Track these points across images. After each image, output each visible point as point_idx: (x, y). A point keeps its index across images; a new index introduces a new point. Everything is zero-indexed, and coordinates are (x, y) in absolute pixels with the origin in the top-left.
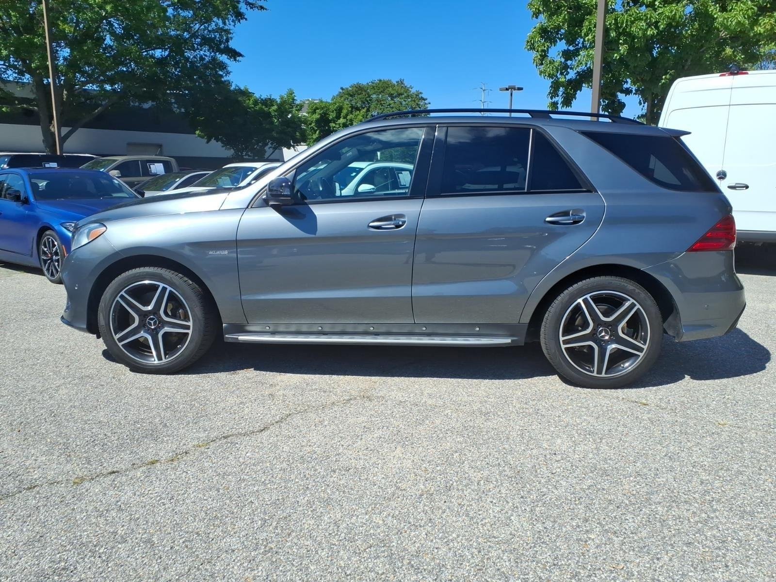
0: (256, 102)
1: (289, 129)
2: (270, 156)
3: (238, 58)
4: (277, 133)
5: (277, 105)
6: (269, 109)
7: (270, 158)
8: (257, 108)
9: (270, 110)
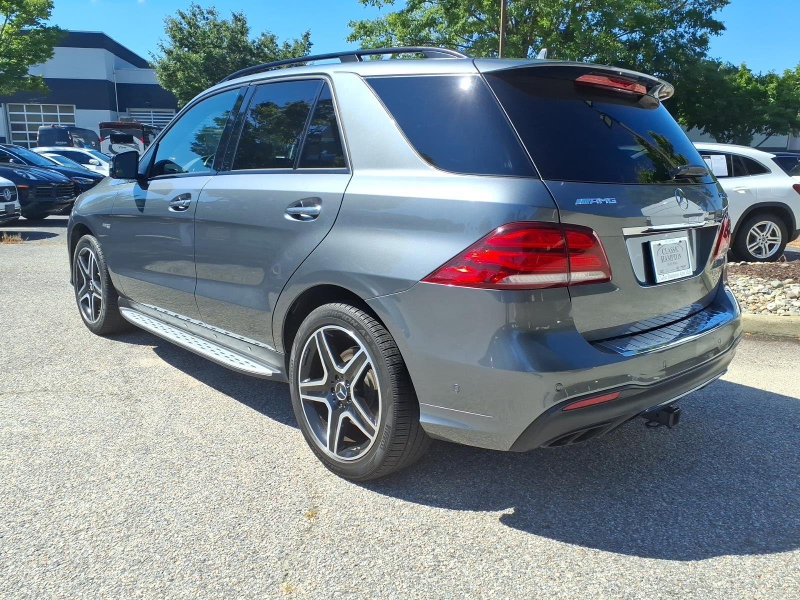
0: (749, 80)
1: (789, 110)
2: (760, 144)
3: (719, 32)
4: (770, 116)
5: (778, 82)
6: (767, 87)
7: (759, 147)
8: (749, 88)
9: (767, 89)
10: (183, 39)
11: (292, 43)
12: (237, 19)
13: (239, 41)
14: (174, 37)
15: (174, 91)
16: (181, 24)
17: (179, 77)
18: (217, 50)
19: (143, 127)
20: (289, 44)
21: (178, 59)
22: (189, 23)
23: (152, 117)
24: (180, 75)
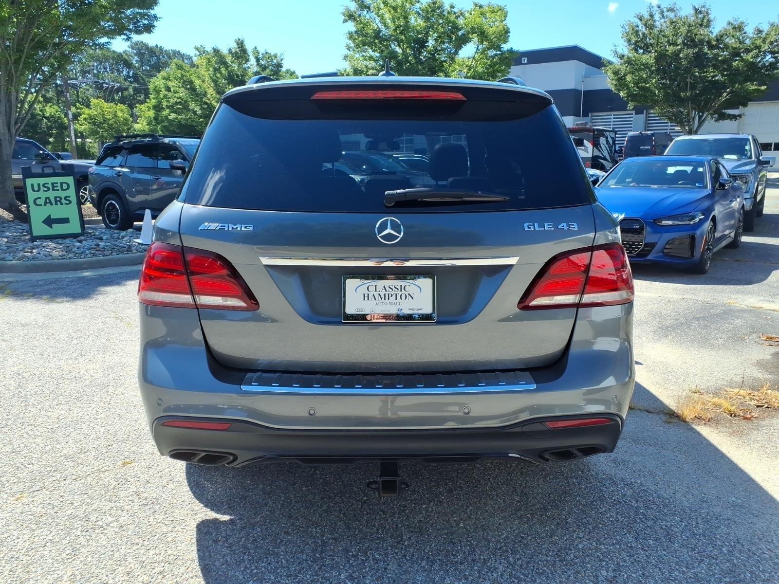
10: (639, 42)
11: (765, 28)
12: (697, 11)
13: (696, 35)
14: (629, 41)
15: (622, 94)
16: (638, 27)
17: (628, 79)
18: (671, 47)
19: (594, 131)
20: (761, 29)
21: (629, 62)
22: (646, 25)
23: (612, 120)
24: (629, 78)
